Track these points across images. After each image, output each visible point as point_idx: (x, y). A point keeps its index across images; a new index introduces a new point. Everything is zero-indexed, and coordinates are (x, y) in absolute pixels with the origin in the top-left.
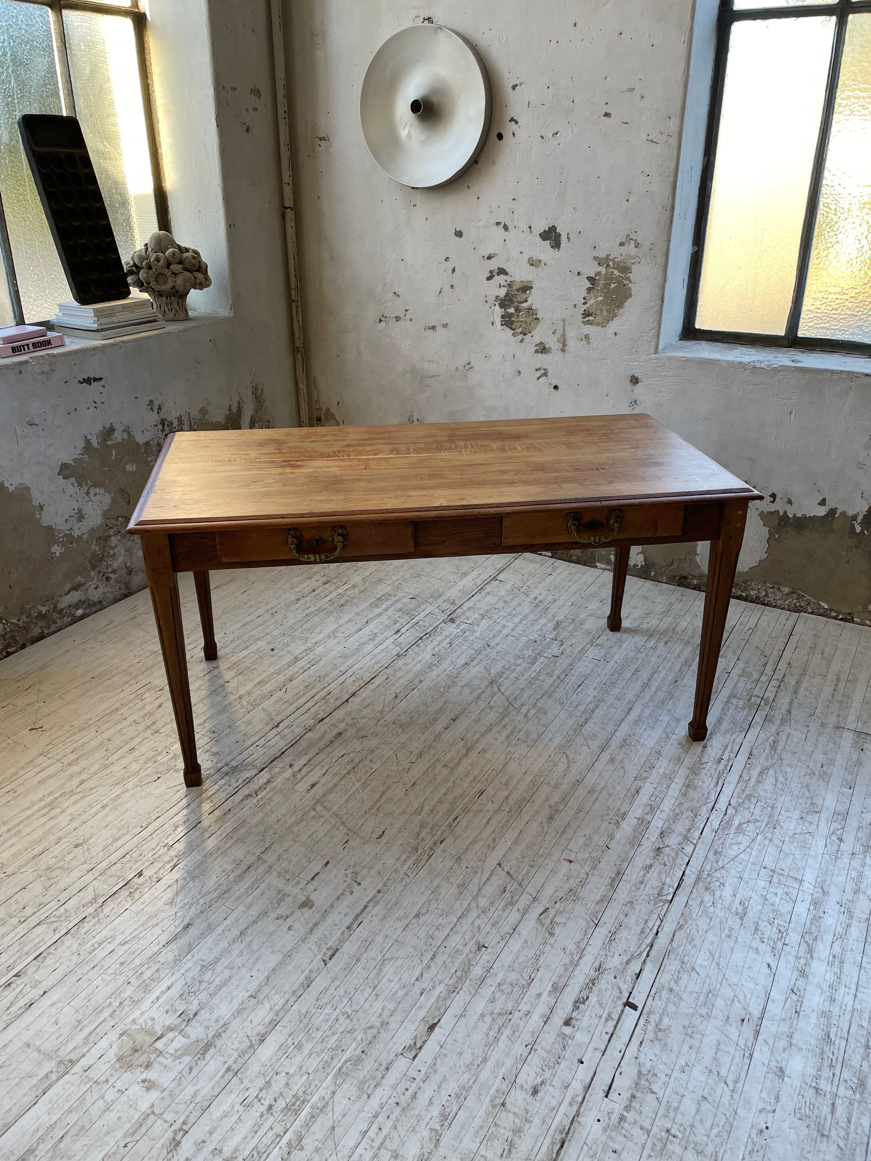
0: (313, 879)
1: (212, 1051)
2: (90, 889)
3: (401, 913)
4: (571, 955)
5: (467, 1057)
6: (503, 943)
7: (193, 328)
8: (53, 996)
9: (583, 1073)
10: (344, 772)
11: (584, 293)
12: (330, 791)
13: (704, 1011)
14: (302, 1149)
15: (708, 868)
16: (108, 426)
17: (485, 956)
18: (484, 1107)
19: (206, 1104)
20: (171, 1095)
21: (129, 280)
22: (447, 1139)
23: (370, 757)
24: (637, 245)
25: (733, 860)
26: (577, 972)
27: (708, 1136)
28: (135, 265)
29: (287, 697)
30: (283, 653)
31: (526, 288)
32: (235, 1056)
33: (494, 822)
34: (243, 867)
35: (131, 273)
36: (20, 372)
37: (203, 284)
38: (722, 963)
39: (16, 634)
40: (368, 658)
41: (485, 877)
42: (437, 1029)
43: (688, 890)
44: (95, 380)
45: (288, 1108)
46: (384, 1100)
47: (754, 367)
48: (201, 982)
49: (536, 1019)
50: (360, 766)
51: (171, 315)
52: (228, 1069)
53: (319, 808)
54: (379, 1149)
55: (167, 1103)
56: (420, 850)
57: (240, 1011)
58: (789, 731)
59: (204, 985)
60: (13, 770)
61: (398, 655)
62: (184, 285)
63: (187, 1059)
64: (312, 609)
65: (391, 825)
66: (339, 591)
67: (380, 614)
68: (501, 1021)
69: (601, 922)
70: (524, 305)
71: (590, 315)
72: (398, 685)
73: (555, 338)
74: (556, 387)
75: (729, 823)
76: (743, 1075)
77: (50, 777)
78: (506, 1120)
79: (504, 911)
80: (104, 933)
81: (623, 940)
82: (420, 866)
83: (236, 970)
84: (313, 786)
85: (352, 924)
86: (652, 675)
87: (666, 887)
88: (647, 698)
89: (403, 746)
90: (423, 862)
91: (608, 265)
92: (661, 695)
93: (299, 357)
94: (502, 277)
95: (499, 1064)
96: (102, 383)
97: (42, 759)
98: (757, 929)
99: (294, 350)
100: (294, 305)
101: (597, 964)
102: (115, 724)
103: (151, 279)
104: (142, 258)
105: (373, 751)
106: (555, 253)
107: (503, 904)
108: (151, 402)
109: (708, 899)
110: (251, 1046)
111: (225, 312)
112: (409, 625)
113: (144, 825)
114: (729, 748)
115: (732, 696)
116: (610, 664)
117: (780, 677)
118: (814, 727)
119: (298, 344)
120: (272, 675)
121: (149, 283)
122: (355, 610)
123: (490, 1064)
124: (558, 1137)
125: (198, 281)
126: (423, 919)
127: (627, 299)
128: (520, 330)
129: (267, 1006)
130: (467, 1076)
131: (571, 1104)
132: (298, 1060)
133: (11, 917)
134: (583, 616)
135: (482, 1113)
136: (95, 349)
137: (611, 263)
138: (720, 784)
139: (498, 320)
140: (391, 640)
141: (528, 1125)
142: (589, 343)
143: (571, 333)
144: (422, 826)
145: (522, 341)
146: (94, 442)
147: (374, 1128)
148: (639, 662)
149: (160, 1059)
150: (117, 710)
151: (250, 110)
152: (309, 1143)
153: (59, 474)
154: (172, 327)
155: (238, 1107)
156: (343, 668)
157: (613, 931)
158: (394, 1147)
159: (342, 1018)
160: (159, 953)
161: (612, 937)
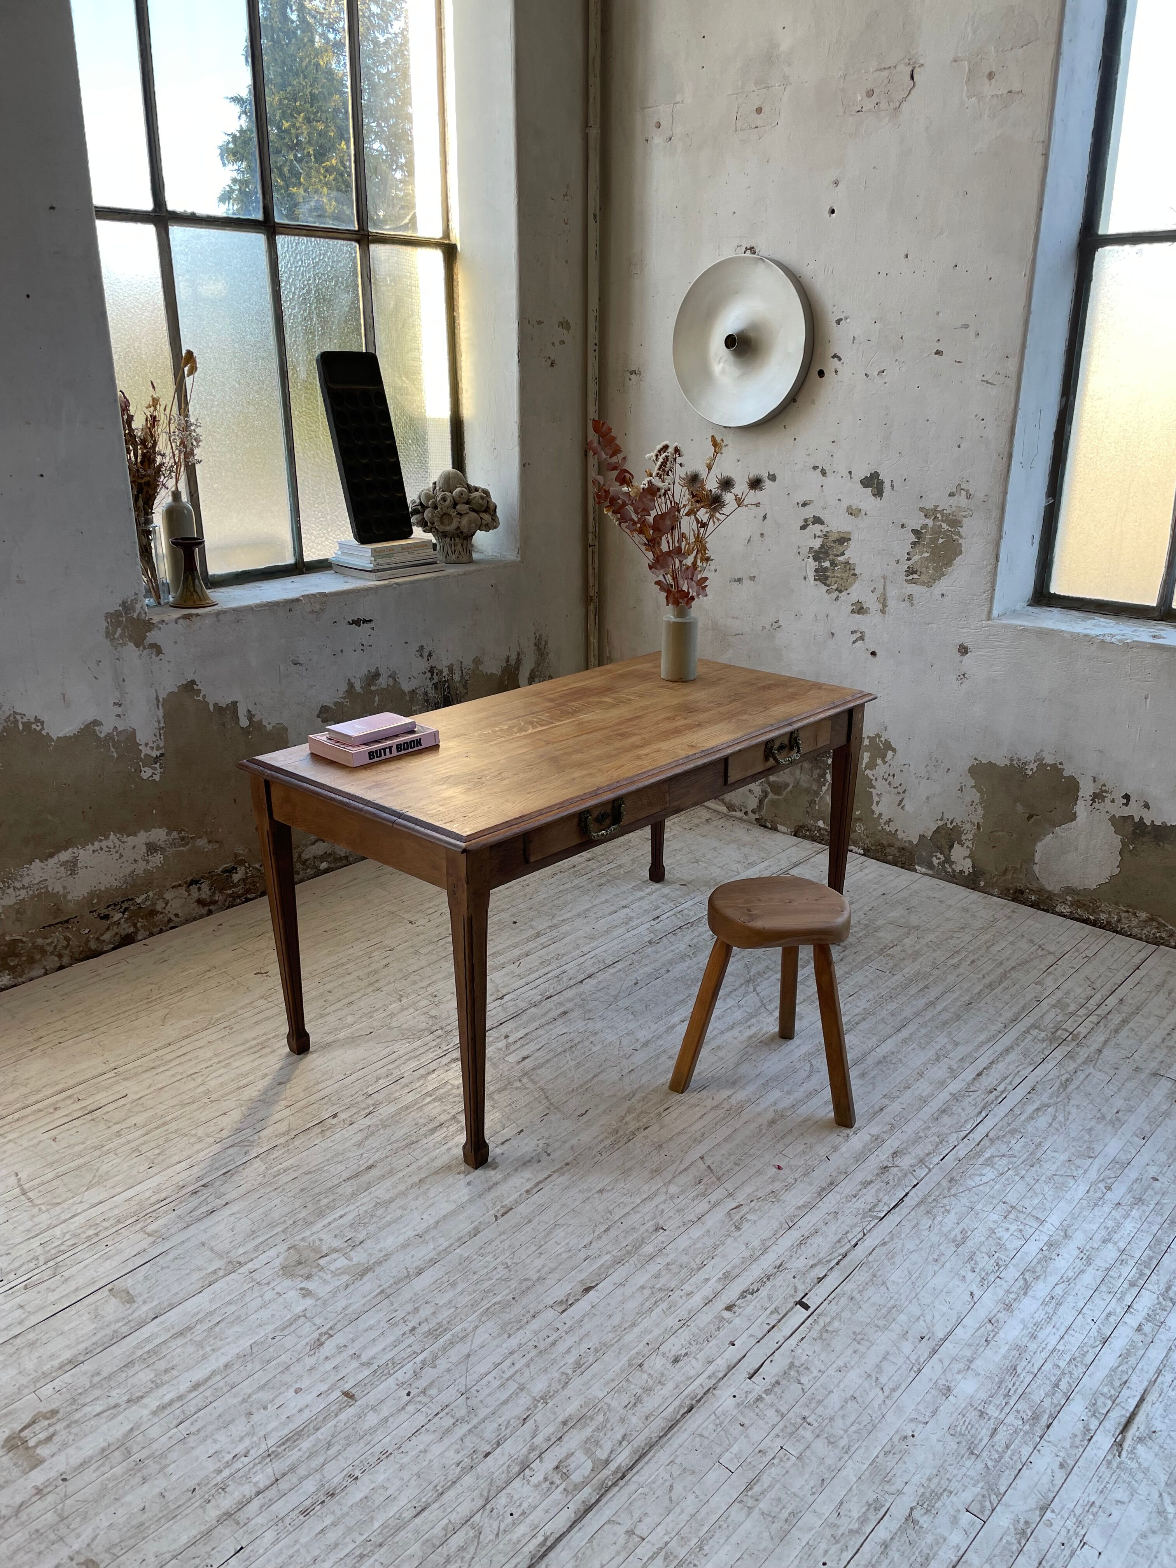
0: (503, 1143)
1: (370, 1275)
2: (286, 1122)
3: (584, 1186)
4: (754, 1249)
5: (616, 1320)
6: (683, 1229)
7: (474, 571)
8: (234, 1208)
9: (732, 1354)
10: (560, 1050)
11: (908, 548)
12: (541, 1066)
13: (881, 1323)
14: (435, 1367)
15: (937, 1193)
16: (373, 670)
17: (661, 1237)
18: (620, 1364)
19: (355, 1316)
20: (324, 1304)
21: (413, 520)
22: (576, 1383)
23: (591, 1039)
24: (969, 496)
25: (969, 1190)
26: (754, 1266)
27: (846, 1431)
28: (421, 504)
29: (518, 971)
30: (526, 927)
31: (843, 540)
32: (392, 1281)
33: (708, 1118)
34: (435, 1124)
35: (416, 512)
36: (290, 610)
37: (491, 524)
38: (919, 1283)
39: (257, 879)
40: (615, 942)
41: (683, 1167)
42: (592, 1291)
43: (905, 1211)
44: (365, 621)
45: (429, 1332)
46: (523, 1341)
47: (1103, 641)
48: (372, 1216)
49: (697, 1300)
50: (579, 1047)
51: (454, 557)
52: (382, 1292)
53: (525, 1080)
54: (508, 1380)
55: (319, 1310)
56: (621, 1133)
57: (405, 1246)
58: (1092, 1070)
59: (375, 1219)
60: (234, 1008)
61: (650, 942)
62: (469, 527)
63: (345, 1278)
64: (568, 886)
65: (597, 1106)
66: (603, 869)
67: (642, 898)
68: (660, 1295)
69: (797, 1226)
70: (841, 558)
71: (915, 572)
72: (641, 972)
73: (874, 597)
74: (873, 654)
75: (979, 1154)
76: (903, 1387)
77: (267, 1019)
78: (640, 1379)
79: (693, 1200)
80: (291, 1162)
81: (815, 1245)
82: (616, 1147)
83: (408, 1211)
84: (524, 1059)
85: (532, 1189)
86: (942, 995)
87: (881, 1204)
88: (927, 1018)
89: (630, 1033)
90: (620, 1144)
91: (936, 518)
92: (946, 1016)
93: (592, 607)
94: (818, 527)
95: (646, 1331)
96: (372, 625)
97: (261, 1002)
98: (971, 1259)
99: (587, 599)
100: (590, 549)
101: (778, 1263)
102: (339, 978)
103: (436, 519)
104: (428, 497)
105: (596, 1034)
106: (876, 501)
107: (695, 1193)
108: (422, 647)
109: (926, 1222)
110: (408, 1276)
111: (512, 556)
112: (671, 913)
113: (348, 1073)
114: (1009, 1079)
115: (1034, 1026)
116: (896, 977)
117: (1104, 1013)
118: (1125, 1071)
119: (592, 592)
120: (507, 947)
121: (433, 524)
122: (615, 891)
123: (637, 1330)
124: (688, 1402)
125: (484, 522)
126: (605, 1195)
127: (956, 556)
128: (834, 587)
129: (431, 1246)
130: (611, 1335)
131: (709, 1377)
132: (450, 1294)
133: (208, 1136)
134: (880, 922)
135: (617, 1368)
136: (367, 590)
137: (939, 515)
138: (984, 1114)
139: (811, 575)
140: (647, 926)
141: (660, 1387)
142: (912, 605)
143: (893, 593)
144: (629, 1111)
145: (837, 599)
146: (358, 687)
147: (508, 1362)
148: (931, 978)
149: (321, 1273)
150: (343, 964)
151: (557, 344)
152: (443, 1364)
153: (318, 716)
154: (452, 570)
155: (383, 1324)
156: (586, 949)
157: (806, 1235)
158: (522, 1381)
159: (500, 1267)
160: (338, 1185)
161: (803, 1241)
